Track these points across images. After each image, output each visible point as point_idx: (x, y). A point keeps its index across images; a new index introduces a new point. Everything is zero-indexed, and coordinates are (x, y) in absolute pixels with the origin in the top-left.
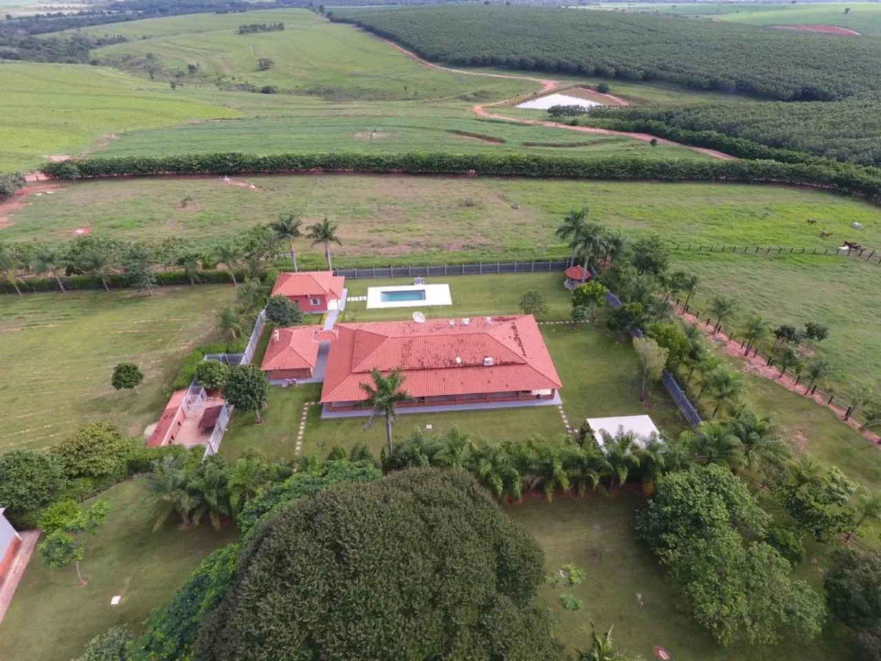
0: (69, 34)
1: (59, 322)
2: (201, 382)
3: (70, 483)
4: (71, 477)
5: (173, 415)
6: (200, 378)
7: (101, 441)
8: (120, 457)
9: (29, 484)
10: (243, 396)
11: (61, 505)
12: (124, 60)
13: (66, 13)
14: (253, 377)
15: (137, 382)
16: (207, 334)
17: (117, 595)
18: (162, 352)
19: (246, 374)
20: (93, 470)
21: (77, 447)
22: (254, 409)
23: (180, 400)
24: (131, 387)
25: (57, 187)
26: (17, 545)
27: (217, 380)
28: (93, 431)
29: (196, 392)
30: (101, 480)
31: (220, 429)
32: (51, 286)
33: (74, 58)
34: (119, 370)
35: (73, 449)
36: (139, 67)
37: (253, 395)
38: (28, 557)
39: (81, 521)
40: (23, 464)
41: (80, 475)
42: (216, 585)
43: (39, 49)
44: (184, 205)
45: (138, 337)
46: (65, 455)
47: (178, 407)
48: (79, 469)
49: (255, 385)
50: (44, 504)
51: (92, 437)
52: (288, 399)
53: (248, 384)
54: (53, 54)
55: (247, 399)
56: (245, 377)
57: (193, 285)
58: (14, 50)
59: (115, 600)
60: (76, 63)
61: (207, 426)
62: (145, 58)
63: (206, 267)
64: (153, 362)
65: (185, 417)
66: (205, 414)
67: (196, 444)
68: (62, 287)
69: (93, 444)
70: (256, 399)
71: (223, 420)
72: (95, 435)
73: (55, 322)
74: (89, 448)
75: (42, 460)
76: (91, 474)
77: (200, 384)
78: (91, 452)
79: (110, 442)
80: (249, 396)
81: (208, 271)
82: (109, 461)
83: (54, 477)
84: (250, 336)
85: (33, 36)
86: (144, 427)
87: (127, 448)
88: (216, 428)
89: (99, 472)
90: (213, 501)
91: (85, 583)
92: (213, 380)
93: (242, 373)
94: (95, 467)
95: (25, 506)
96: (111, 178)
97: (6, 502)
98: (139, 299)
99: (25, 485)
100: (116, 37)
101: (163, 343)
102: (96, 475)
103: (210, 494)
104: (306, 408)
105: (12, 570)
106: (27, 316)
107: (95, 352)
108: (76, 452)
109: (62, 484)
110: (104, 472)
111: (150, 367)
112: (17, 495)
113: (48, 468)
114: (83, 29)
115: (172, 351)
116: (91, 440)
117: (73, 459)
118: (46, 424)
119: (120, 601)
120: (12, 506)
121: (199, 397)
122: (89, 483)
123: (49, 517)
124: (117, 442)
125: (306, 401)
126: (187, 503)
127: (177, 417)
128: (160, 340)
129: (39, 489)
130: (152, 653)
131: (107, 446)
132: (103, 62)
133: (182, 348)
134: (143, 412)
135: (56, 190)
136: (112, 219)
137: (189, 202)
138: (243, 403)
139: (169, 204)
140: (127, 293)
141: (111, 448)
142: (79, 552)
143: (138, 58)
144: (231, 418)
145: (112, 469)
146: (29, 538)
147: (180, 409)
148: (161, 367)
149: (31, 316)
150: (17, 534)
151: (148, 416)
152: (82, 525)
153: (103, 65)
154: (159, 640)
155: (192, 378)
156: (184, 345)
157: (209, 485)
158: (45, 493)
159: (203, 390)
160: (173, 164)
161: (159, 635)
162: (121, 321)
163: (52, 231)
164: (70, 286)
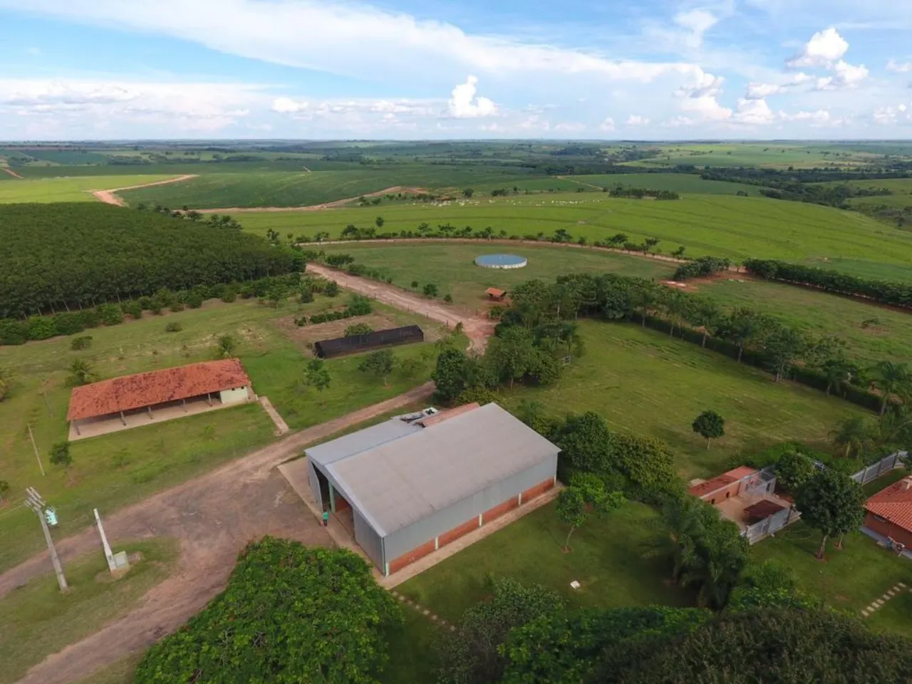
0: (833, 185)
1: (684, 365)
2: (777, 471)
3: (611, 469)
4: (614, 466)
5: (728, 483)
6: (778, 467)
7: (654, 454)
8: (659, 480)
9: (587, 444)
10: (821, 507)
11: (595, 479)
12: (877, 209)
13: (842, 168)
14: (848, 493)
15: (715, 436)
16: (812, 440)
17: (579, 582)
18: (753, 430)
19: (842, 486)
20: (633, 472)
21: (634, 445)
22: (825, 532)
23: (744, 476)
24: (707, 436)
25: (749, 280)
26: (549, 486)
27: (795, 481)
28: (653, 443)
29: (766, 478)
30: (632, 486)
31: (766, 528)
32: (695, 339)
33: (827, 203)
34: (706, 415)
35: (631, 444)
36: (890, 217)
37: (834, 514)
38: (550, 499)
39: (597, 495)
40: (593, 428)
41: (622, 470)
42: (666, 631)
43: (801, 192)
44: (865, 325)
45: (740, 407)
46: (621, 444)
47: (736, 480)
48: (624, 463)
49: (844, 505)
50: (585, 469)
51: (650, 446)
52: (876, 561)
53: (836, 497)
54: (811, 197)
55: (823, 514)
56: (838, 488)
57: (828, 393)
58: (780, 191)
59: (575, 584)
60: (826, 205)
61: (755, 514)
62: (901, 210)
63: (854, 381)
64: (739, 432)
65: (737, 494)
66: (761, 503)
67: (733, 520)
68: (704, 342)
69: (646, 452)
70: (834, 521)
71: (776, 523)
72: (653, 448)
73: (682, 364)
74: (641, 453)
75: (606, 434)
76: (629, 475)
77: (775, 474)
78: (641, 457)
79: (661, 462)
80: (828, 512)
81: (855, 387)
82: (649, 475)
83: (604, 454)
84: (868, 466)
85: (803, 183)
86: (694, 477)
87: (669, 477)
88: (764, 523)
89: (636, 477)
90: (716, 573)
91: (567, 551)
92: (792, 478)
93: (838, 483)
94: (636, 472)
95: (573, 460)
96: (801, 286)
97: (566, 446)
98: (762, 380)
99: (584, 443)
100: (881, 190)
101: (760, 424)
102: (632, 478)
103: (716, 567)
104: (897, 589)
105: (536, 499)
106: (665, 351)
107: (696, 399)
108: (631, 448)
109: (606, 464)
110: (639, 480)
111: (734, 435)
112: (575, 447)
113: (605, 443)
114: (851, 181)
115: (764, 433)
116: (648, 448)
117: (625, 452)
118: (625, 426)
119: (578, 588)
120: (568, 451)
121: (765, 484)
122: (623, 480)
123: (581, 480)
124: (665, 465)
125: (904, 582)
126: (688, 555)
127: (731, 487)
128: (758, 420)
129: (589, 453)
130: (569, 632)
131: (656, 462)
132: (853, 207)
133: (776, 437)
134: (702, 465)
135: (747, 281)
136: (781, 314)
137: (873, 325)
138: (816, 515)
139: (847, 321)
140: (754, 371)
141: (657, 466)
142: (581, 519)
143: (893, 209)
144: (786, 528)
145: (646, 484)
146: (559, 487)
147: (738, 481)
148: (745, 441)
149: (668, 353)
150: (555, 478)
151: (704, 471)
152: (597, 499)
153: (852, 210)
154: (582, 627)
155: (769, 463)
156: (780, 436)
157: (722, 557)
158: (591, 460)
159: (773, 481)
160: (877, 288)
161: (585, 625)
162: (733, 387)
163: (724, 306)
164: (710, 345)
